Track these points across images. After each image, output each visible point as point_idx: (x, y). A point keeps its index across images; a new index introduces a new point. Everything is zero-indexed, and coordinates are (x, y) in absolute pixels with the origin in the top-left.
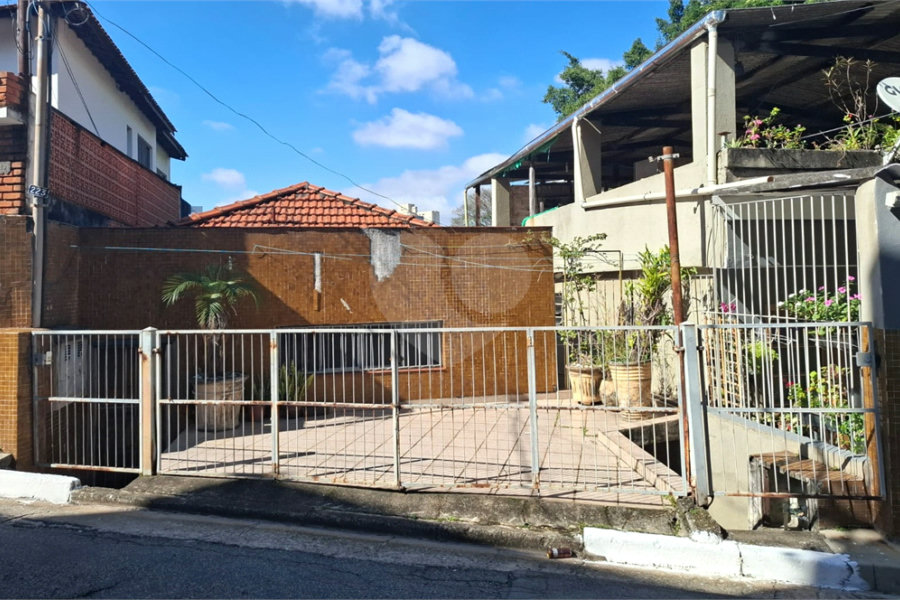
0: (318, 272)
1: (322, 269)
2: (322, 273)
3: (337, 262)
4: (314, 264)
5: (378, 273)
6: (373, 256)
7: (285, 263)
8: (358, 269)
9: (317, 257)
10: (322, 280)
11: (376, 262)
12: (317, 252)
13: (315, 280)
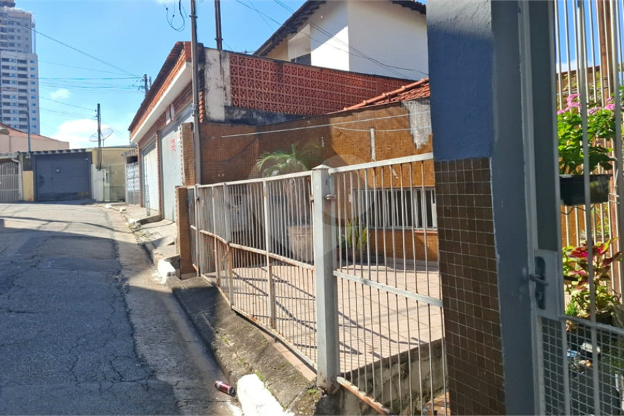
0: (373, 145)
1: (375, 142)
2: (376, 145)
3: (386, 135)
4: (370, 138)
5: (416, 141)
6: (412, 126)
7: (352, 138)
8: (401, 140)
9: (372, 131)
10: (376, 151)
11: (415, 132)
12: (372, 127)
13: (371, 151)
